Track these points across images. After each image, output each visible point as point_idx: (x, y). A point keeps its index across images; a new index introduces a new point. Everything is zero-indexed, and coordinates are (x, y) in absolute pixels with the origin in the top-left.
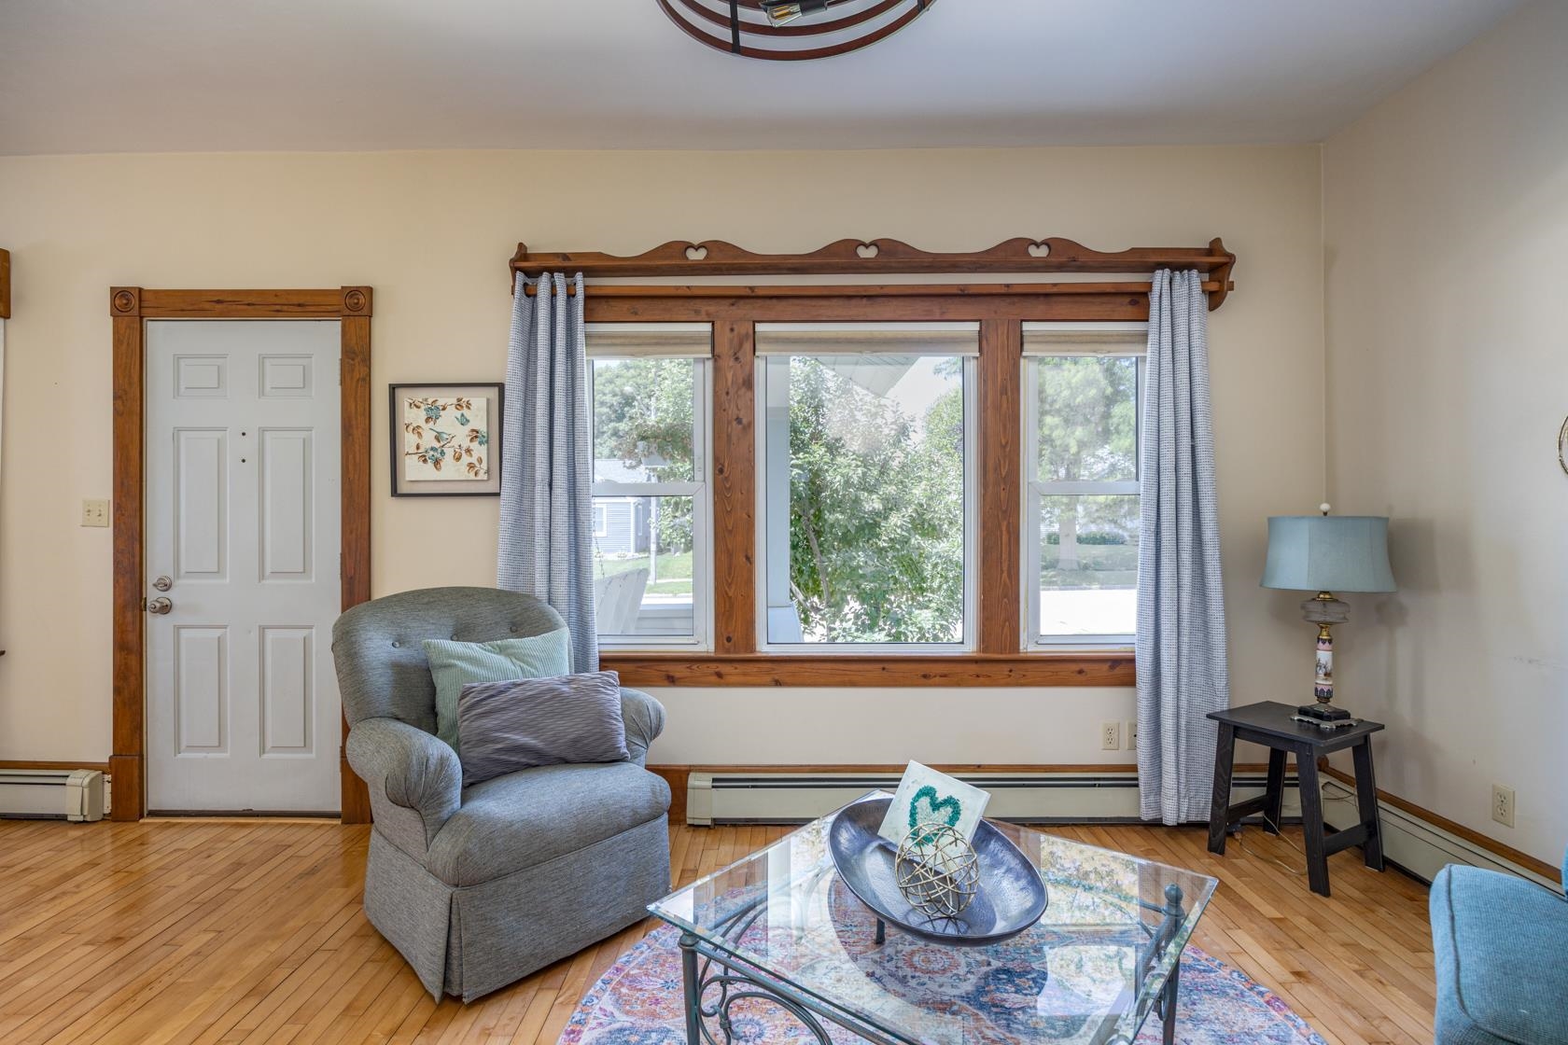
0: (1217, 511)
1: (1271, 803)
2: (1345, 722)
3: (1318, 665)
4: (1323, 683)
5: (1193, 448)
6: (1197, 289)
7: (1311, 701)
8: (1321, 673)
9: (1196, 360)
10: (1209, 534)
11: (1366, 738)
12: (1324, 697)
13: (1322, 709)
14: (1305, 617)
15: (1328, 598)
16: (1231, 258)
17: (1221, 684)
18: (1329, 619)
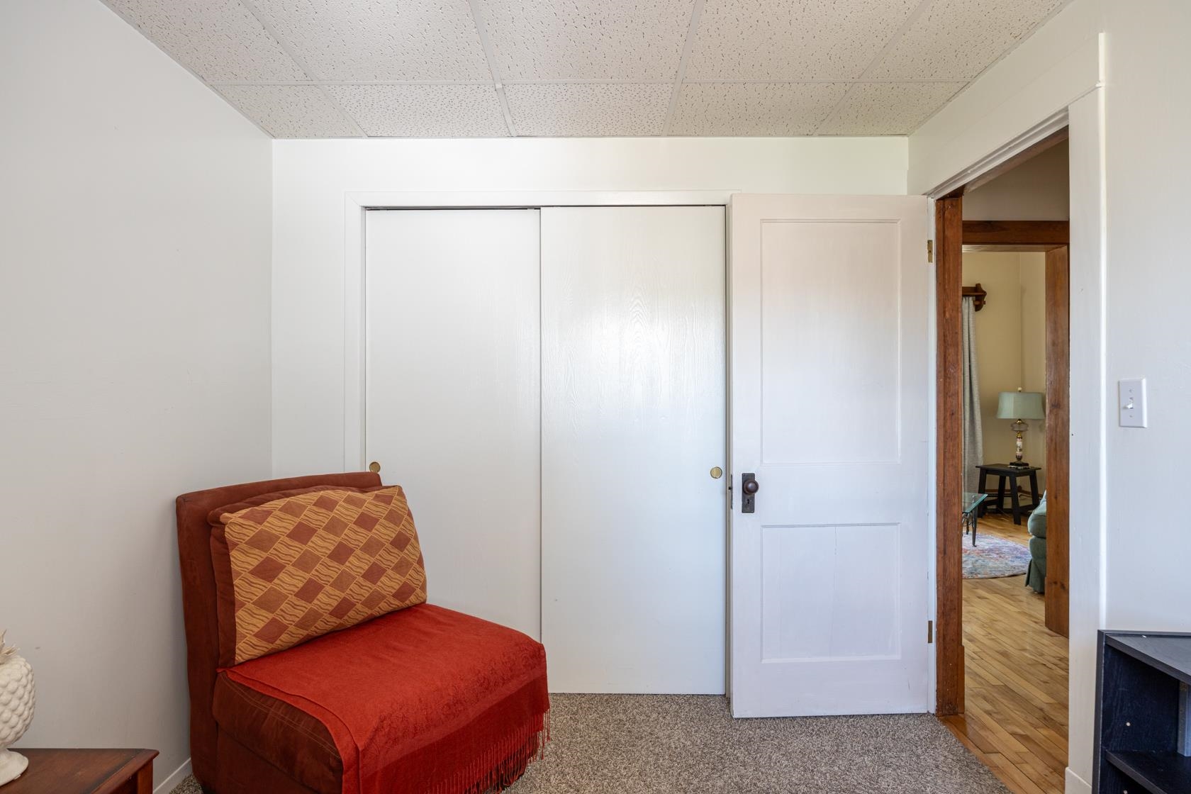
0: (979, 390)
1: (1000, 502)
2: (1027, 467)
3: (1017, 447)
4: (1019, 453)
5: (970, 366)
6: (971, 302)
7: (1015, 460)
8: (1018, 449)
9: (971, 333)
10: (976, 399)
11: (1035, 472)
12: (1019, 458)
13: (1019, 462)
14: (1013, 430)
15: (1022, 422)
16: (985, 293)
17: (980, 456)
18: (1021, 430)
